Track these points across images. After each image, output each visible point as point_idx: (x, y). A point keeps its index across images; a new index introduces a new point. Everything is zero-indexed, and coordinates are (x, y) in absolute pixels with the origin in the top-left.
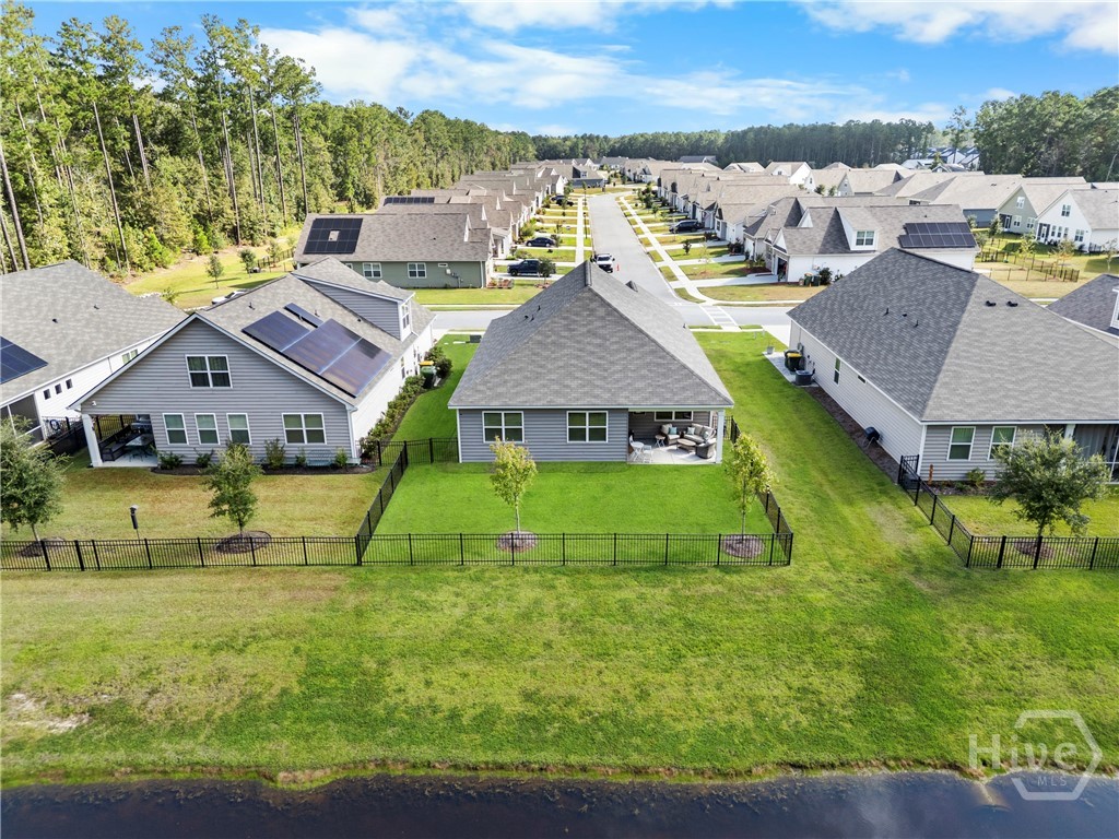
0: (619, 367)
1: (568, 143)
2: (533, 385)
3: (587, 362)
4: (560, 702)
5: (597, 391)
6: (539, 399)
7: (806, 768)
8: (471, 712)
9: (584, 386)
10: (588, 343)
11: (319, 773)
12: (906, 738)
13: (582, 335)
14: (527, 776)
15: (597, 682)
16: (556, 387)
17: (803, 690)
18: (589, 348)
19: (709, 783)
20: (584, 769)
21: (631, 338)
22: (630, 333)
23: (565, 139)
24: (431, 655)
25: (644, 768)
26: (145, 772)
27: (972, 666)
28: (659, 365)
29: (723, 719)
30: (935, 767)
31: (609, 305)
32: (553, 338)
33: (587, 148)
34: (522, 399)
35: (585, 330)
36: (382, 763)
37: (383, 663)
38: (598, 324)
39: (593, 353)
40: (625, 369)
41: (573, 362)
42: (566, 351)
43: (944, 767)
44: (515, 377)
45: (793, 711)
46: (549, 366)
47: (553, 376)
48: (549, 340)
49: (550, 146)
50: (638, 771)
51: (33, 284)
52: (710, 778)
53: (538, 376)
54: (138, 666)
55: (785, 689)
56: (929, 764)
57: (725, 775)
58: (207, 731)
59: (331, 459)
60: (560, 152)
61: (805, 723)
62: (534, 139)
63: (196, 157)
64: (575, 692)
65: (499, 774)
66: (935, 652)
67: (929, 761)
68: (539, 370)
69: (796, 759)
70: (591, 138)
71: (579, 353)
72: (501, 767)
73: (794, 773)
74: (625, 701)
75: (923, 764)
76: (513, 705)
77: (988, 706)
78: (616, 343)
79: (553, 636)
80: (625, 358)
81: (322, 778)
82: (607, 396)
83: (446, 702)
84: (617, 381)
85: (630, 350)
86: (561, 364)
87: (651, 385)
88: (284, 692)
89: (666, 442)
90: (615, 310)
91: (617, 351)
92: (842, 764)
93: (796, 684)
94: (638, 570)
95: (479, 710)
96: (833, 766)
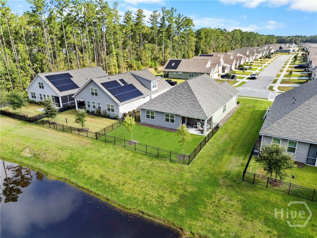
0: (182, 103)
1: (289, 38)
2: (159, 105)
3: (175, 101)
4: (106, 180)
5: (173, 109)
6: (158, 109)
7: (144, 214)
8: (88, 176)
9: (171, 107)
10: (178, 96)
11: (55, 177)
12: (176, 217)
13: (178, 93)
14: (87, 192)
15: (117, 178)
16: (164, 106)
17: (161, 196)
18: (178, 97)
19: (120, 208)
20: (98, 195)
21: (190, 96)
22: (190, 94)
23: (289, 37)
24: (91, 162)
25: (109, 199)
26: (32, 167)
27: (213, 207)
28: (193, 104)
29: (136, 196)
30: (177, 227)
31: (189, 86)
32: (170, 93)
33: (297, 40)
34: (155, 108)
35: (179, 92)
36: (66, 180)
37: (82, 160)
38: (183, 91)
39: (178, 98)
40: (184, 104)
41: (172, 100)
42: (171, 97)
43: (179, 228)
44: (156, 102)
45: (154, 200)
46: (165, 101)
47: (165, 103)
48: (169, 94)
49: (282, 39)
50: (108, 200)
51: (87, 71)
52: (121, 207)
53: (161, 103)
54: (47, 149)
55: (157, 195)
56: (176, 226)
57: (124, 208)
58: (46, 164)
59: (114, 116)
60: (286, 41)
61: (154, 204)
62: (277, 37)
63: (156, 43)
64: (111, 178)
65: (83, 190)
66: (205, 199)
67: (176, 225)
68: (162, 101)
69: (143, 211)
70: (299, 37)
71: (174, 98)
72: (84, 188)
73: (141, 214)
74: (119, 184)
75: (174, 225)
76: (97, 177)
77: (208, 219)
78: (185, 96)
79: (117, 165)
80: (185, 101)
81: (55, 178)
82: (175, 110)
83: (86, 172)
84: (180, 107)
85: (188, 99)
86: (168, 100)
87: (188, 109)
88: (63, 160)
89: (196, 127)
90: (190, 87)
91: (184, 99)
92: (154, 217)
93: (160, 194)
94: (150, 156)
95: (90, 176)
96: (151, 216)
